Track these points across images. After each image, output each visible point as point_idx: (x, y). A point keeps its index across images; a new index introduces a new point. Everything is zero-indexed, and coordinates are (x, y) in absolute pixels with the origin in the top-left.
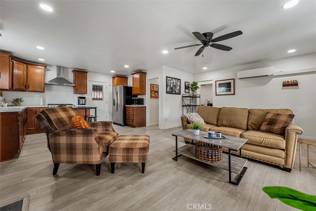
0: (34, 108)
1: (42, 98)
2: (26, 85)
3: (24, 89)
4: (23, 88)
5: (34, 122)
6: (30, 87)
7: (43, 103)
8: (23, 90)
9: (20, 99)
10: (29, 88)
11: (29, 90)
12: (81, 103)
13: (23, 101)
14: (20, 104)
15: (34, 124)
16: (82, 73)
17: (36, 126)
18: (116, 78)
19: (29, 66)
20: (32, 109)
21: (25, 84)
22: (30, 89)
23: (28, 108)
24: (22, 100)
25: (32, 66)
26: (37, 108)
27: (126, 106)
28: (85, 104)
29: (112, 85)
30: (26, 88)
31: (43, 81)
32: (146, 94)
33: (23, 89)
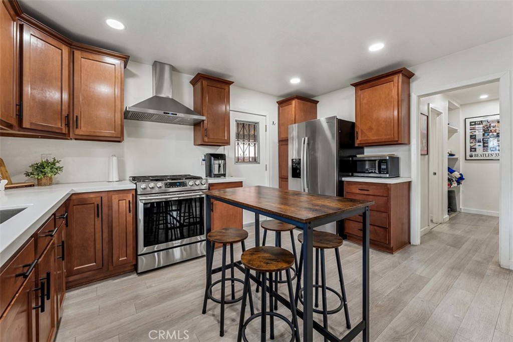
0: (92, 196)
1: (115, 159)
2: (68, 117)
3: (61, 129)
4: (59, 125)
5: (92, 243)
6: (82, 123)
7: (119, 173)
8: (57, 131)
9: (54, 164)
10: (77, 128)
11: (77, 132)
12: (216, 172)
13: (60, 168)
14: (51, 178)
15: (92, 250)
16: (219, 86)
17: (99, 255)
18: (294, 102)
19: (78, 54)
20: (85, 200)
21: (65, 113)
22: (83, 130)
23: (74, 197)
24: (57, 165)
25: (86, 54)
26: (103, 195)
27: (344, 179)
28: (224, 175)
29: (276, 122)
30: (68, 125)
31: (118, 103)
32: (409, 143)
33: (58, 128)
